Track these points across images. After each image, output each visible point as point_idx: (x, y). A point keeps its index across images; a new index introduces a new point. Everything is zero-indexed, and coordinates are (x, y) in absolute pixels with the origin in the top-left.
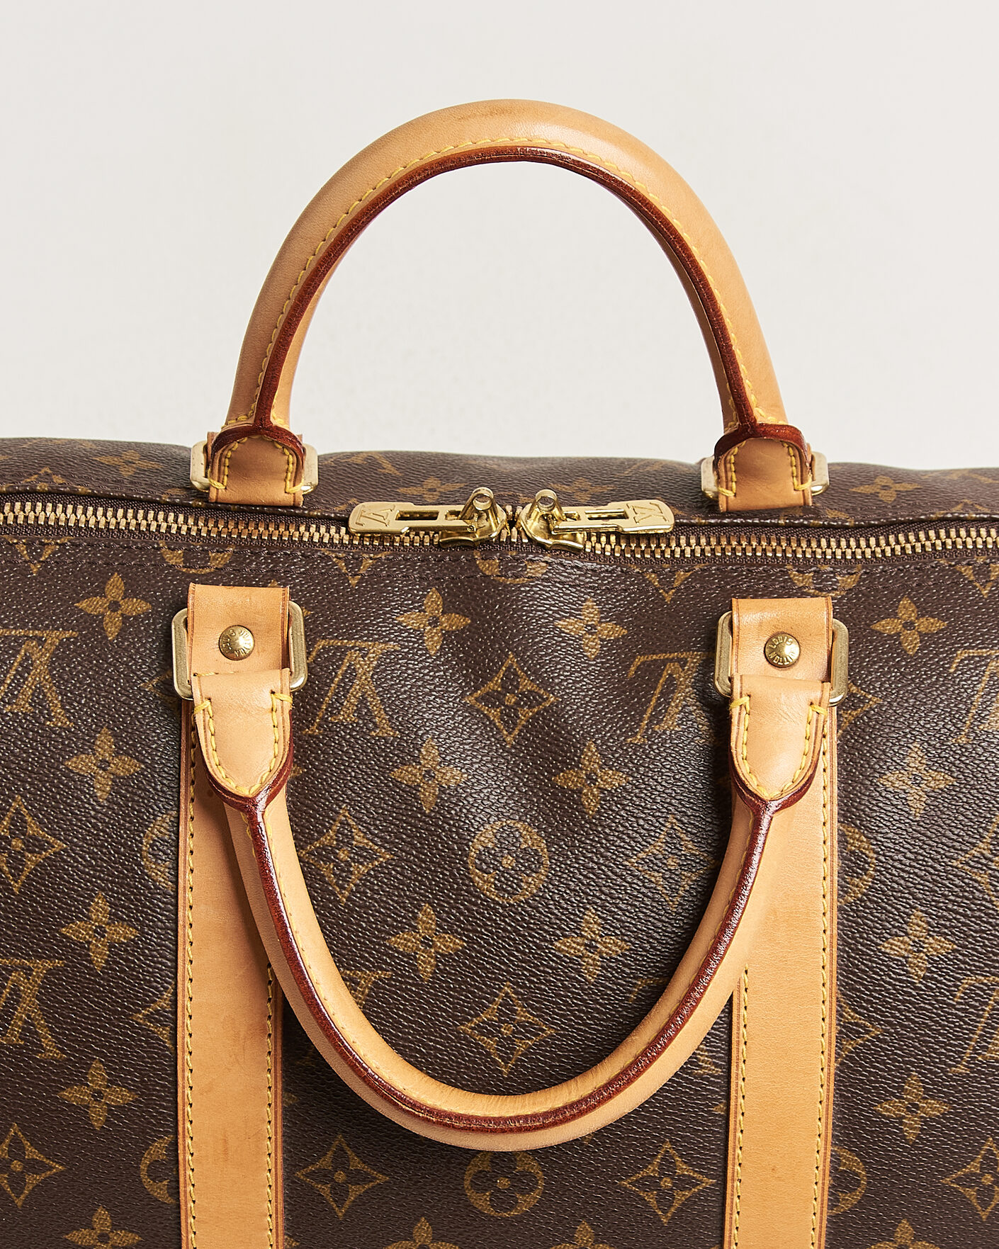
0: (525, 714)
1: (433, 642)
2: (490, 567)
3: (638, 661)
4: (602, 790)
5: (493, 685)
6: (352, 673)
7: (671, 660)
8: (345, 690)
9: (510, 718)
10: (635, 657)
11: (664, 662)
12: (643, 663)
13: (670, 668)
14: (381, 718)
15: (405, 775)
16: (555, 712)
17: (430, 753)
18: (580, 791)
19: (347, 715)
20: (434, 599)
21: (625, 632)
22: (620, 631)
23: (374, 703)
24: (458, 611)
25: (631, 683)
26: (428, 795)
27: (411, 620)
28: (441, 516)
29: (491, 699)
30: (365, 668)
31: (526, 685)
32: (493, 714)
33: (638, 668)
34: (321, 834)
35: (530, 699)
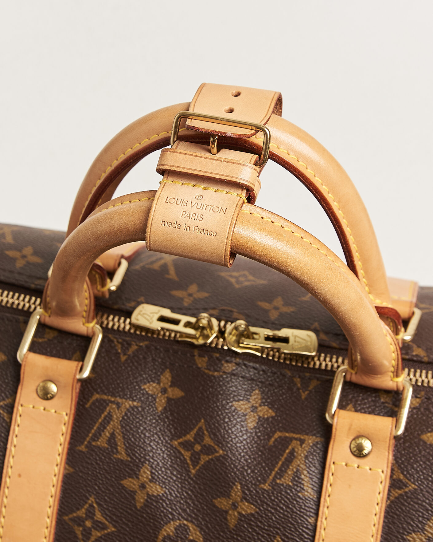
0: (204, 459)
1: (161, 403)
2: (201, 362)
3: (277, 435)
4: (239, 513)
5: (190, 437)
6: (109, 417)
7: (296, 439)
8: (103, 426)
9: (195, 459)
10: (275, 432)
11: (291, 439)
12: (280, 437)
13: (295, 443)
14: (121, 448)
15: (130, 483)
16: (221, 461)
17: (146, 473)
18: (227, 512)
19: (102, 442)
20: (166, 377)
21: (273, 414)
22: (271, 413)
23: (119, 437)
24: (179, 387)
25: (270, 449)
26: (141, 499)
27: (150, 388)
28: (182, 324)
29: (187, 445)
30: (117, 415)
31: (208, 440)
32: (187, 455)
33: (276, 440)
34: (78, 509)
35: (208, 450)
